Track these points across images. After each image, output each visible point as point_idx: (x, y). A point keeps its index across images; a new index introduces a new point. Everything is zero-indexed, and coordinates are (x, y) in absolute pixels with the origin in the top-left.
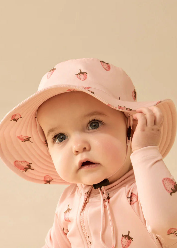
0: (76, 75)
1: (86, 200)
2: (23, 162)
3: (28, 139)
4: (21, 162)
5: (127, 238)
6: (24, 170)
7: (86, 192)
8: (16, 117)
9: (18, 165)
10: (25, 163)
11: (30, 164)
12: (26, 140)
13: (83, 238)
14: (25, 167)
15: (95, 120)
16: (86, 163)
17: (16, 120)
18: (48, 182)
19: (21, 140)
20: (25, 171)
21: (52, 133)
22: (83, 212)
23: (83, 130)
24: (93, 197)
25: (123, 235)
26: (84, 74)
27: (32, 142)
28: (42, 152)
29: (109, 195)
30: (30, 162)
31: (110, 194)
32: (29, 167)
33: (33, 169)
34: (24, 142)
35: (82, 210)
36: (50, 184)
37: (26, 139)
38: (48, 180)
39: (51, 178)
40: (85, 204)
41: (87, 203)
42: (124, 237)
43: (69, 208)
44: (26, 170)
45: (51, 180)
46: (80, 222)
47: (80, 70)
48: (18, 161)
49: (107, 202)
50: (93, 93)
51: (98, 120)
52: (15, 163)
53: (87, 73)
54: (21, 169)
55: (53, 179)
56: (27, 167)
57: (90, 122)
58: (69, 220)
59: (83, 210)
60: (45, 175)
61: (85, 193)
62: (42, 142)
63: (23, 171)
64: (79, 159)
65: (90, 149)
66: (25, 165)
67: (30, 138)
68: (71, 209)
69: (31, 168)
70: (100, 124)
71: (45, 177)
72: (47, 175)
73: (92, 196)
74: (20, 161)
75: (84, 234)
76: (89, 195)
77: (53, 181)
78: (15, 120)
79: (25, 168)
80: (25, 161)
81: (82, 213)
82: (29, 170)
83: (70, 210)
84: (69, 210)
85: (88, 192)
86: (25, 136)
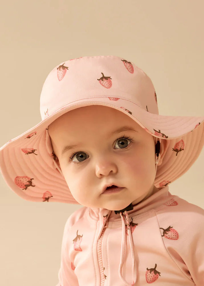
0: (98, 80)
1: (105, 225)
2: (24, 178)
3: (33, 151)
4: (22, 179)
5: (152, 272)
6: (25, 188)
7: (105, 215)
8: (31, 135)
9: (18, 182)
10: (27, 179)
11: (31, 179)
12: (30, 153)
13: (97, 271)
14: (25, 184)
15: (123, 138)
17: (30, 137)
18: (47, 199)
19: (25, 152)
20: (25, 190)
21: (70, 150)
22: (101, 239)
24: (113, 222)
25: (149, 268)
26: (108, 80)
27: (37, 155)
28: (47, 165)
29: (132, 220)
30: (32, 178)
31: (135, 219)
32: (30, 183)
33: (34, 186)
34: (28, 154)
35: (100, 237)
36: (48, 201)
37: (31, 151)
38: (47, 197)
39: (51, 194)
40: (104, 230)
41: (106, 228)
42: (149, 271)
43: (78, 234)
44: (26, 187)
45: (50, 197)
46: (97, 250)
47: (102, 73)
48: (19, 177)
49: (129, 229)
51: (127, 138)
52: (16, 179)
53: (111, 79)
54: (21, 187)
55: (52, 195)
56: (28, 183)
57: (117, 139)
58: (81, 249)
59: (102, 237)
60: (44, 192)
61: (104, 217)
62: (49, 154)
63: (23, 189)
65: (117, 172)
66: (25, 182)
67: (35, 151)
68: (81, 235)
69: (33, 184)
70: (129, 142)
71: (44, 194)
72: (47, 192)
73: (112, 220)
74: (21, 177)
75: (99, 266)
76: (108, 219)
77: (52, 197)
79: (25, 186)
80: (27, 177)
81: (99, 240)
82: (30, 187)
83: (82, 237)
84: (79, 237)
85: (107, 216)
86: (30, 149)
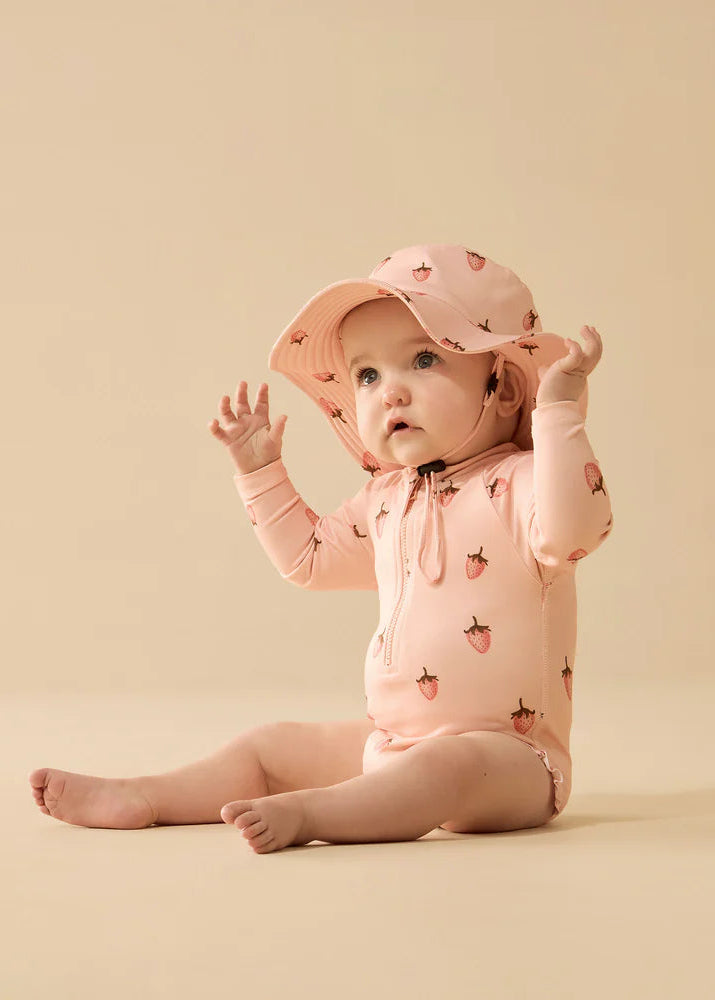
0: (413, 270)
1: (412, 495)
3: (331, 378)
5: (476, 561)
7: (412, 481)
8: (298, 337)
12: (327, 380)
13: (399, 566)
15: (426, 352)
16: (400, 426)
17: (299, 342)
18: (371, 469)
19: (319, 380)
22: (406, 517)
23: (405, 368)
24: (422, 492)
26: (426, 271)
27: (338, 381)
34: (323, 382)
35: (405, 514)
37: (328, 378)
38: (371, 464)
40: (411, 502)
41: (413, 500)
43: (383, 509)
46: (401, 534)
47: (423, 263)
50: (408, 300)
51: (431, 353)
53: (431, 271)
57: (419, 355)
59: (408, 513)
61: (410, 483)
64: (389, 416)
65: (409, 403)
67: (335, 376)
70: (435, 362)
71: (365, 455)
72: (369, 452)
75: (402, 558)
76: (418, 486)
78: (297, 341)
81: (404, 518)
83: (387, 513)
84: (382, 513)
85: (415, 481)
86: (325, 374)
